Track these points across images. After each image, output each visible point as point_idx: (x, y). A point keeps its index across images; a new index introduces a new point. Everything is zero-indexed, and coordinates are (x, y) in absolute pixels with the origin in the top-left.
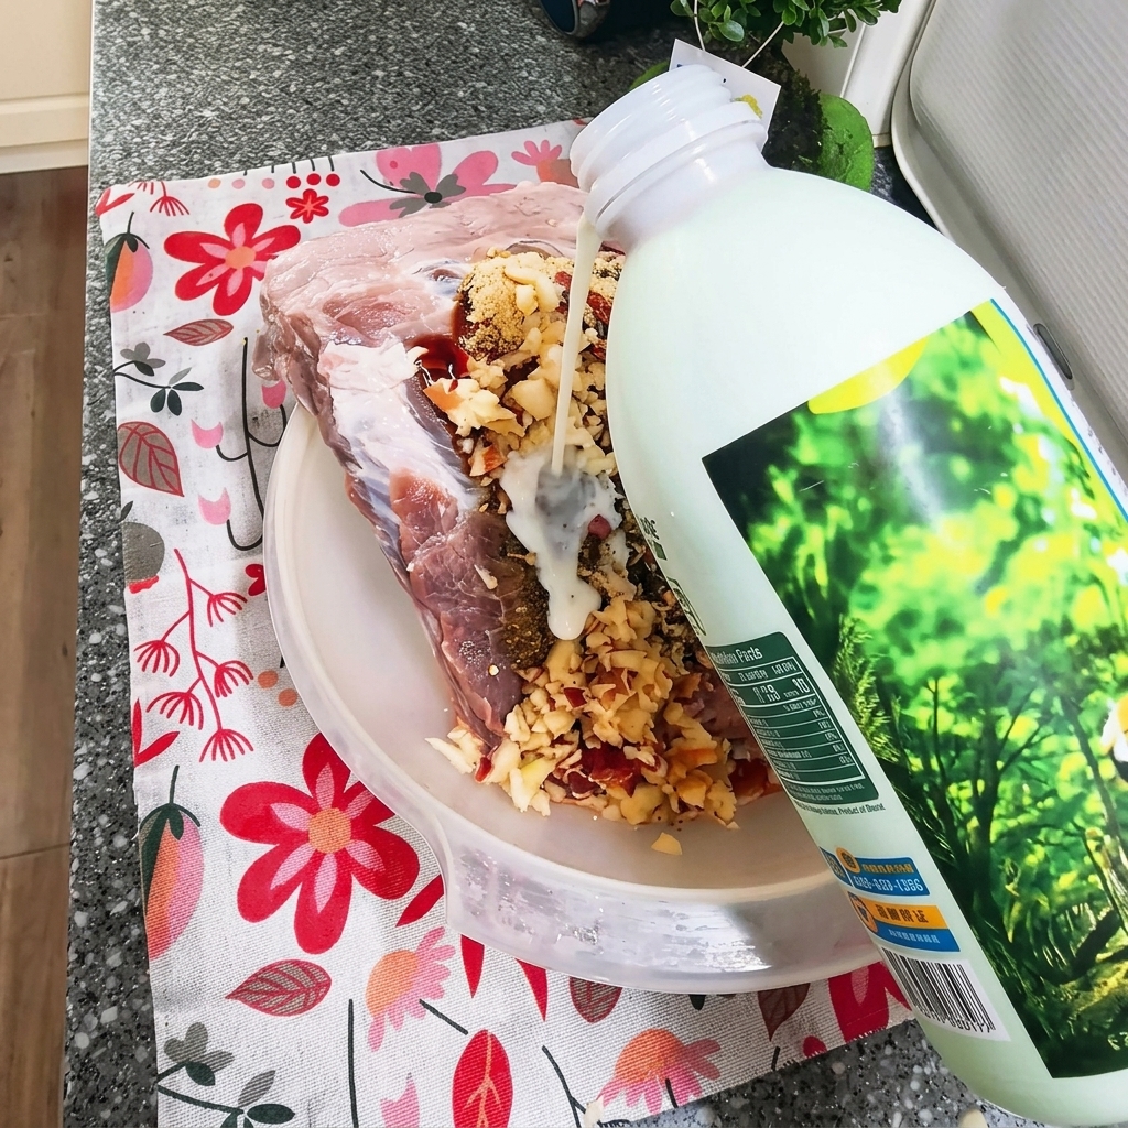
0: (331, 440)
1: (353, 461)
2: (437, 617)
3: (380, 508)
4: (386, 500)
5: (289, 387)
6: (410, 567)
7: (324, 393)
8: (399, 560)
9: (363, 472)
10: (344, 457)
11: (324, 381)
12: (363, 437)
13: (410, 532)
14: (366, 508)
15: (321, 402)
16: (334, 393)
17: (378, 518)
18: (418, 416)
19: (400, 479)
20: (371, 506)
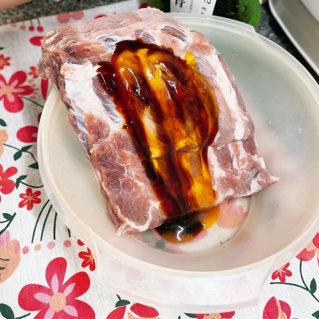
0: (64, 100)
1: (72, 108)
2: (101, 172)
3: (80, 127)
4: (83, 124)
5: (50, 80)
6: (91, 151)
7: (62, 82)
8: (87, 148)
9: (75, 113)
10: (69, 107)
11: (63, 77)
12: (75, 99)
13: (92, 137)
14: (75, 126)
15: (61, 85)
16: (66, 82)
17: (80, 131)
18: (96, 92)
19: (89, 116)
20: (77, 126)
